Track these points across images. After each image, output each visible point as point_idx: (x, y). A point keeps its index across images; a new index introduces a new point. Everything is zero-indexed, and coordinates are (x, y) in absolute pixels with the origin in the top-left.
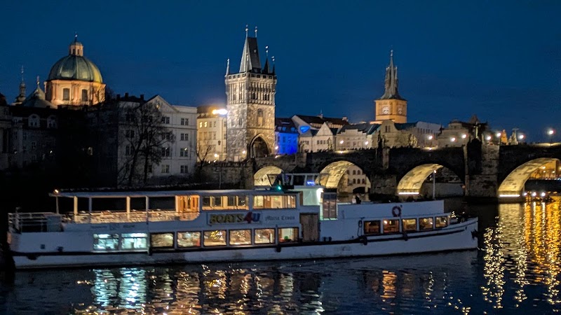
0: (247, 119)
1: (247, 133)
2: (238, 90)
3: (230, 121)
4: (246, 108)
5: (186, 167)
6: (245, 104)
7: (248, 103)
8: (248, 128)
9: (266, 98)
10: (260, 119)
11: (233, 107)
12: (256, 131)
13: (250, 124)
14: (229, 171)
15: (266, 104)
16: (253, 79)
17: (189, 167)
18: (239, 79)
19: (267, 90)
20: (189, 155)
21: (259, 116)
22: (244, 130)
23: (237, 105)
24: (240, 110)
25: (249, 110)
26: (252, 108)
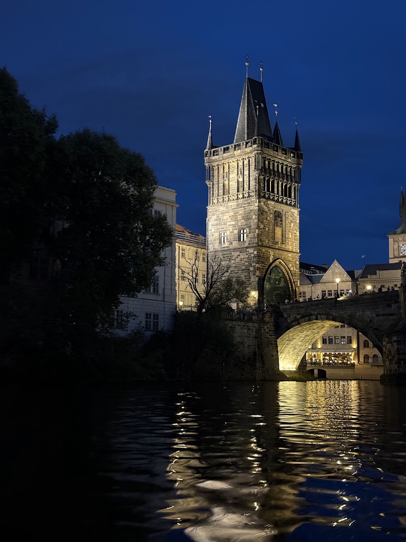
0: (258, 227)
1: (258, 256)
2: (234, 176)
3: (217, 235)
4: (255, 206)
5: (156, 316)
6: (254, 199)
7: (259, 197)
8: (260, 245)
9: (286, 192)
10: (278, 231)
11: (222, 209)
12: (272, 254)
13: (264, 238)
14: (238, 329)
15: (286, 204)
16: (266, 150)
17: (160, 316)
18: (237, 152)
19: (287, 176)
20: (160, 291)
21: (276, 224)
22: (251, 251)
23: (233, 204)
24: (241, 211)
25: (261, 212)
26: (266, 209)
